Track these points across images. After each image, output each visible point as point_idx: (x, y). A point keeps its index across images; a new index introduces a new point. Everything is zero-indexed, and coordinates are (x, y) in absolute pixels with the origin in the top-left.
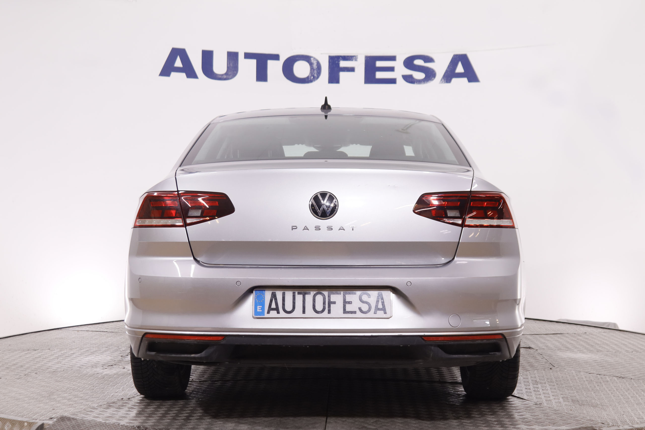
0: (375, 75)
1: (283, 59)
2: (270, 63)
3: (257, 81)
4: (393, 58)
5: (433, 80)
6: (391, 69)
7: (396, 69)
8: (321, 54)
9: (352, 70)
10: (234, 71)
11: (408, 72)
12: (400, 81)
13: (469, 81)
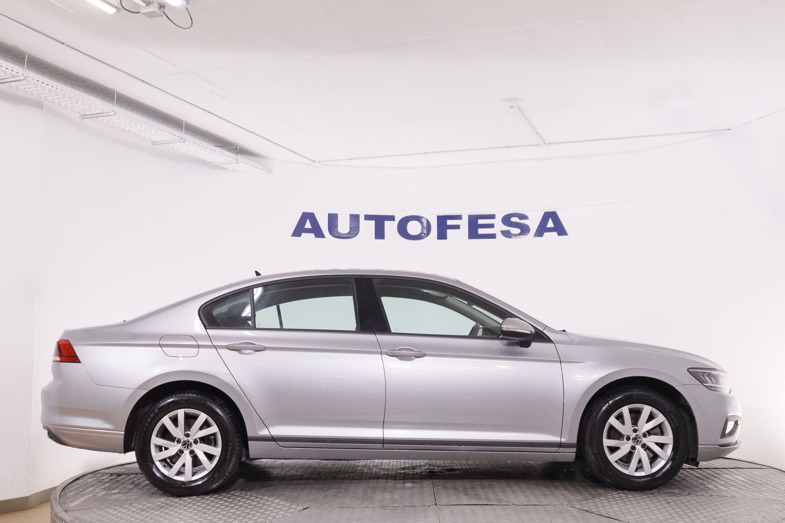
0: (477, 232)
1: (398, 219)
2: (387, 223)
3: (375, 239)
4: (492, 217)
5: (528, 234)
6: (491, 226)
7: (495, 226)
8: (431, 214)
9: (457, 227)
10: (356, 231)
11: (506, 228)
12: (499, 235)
13: (559, 235)
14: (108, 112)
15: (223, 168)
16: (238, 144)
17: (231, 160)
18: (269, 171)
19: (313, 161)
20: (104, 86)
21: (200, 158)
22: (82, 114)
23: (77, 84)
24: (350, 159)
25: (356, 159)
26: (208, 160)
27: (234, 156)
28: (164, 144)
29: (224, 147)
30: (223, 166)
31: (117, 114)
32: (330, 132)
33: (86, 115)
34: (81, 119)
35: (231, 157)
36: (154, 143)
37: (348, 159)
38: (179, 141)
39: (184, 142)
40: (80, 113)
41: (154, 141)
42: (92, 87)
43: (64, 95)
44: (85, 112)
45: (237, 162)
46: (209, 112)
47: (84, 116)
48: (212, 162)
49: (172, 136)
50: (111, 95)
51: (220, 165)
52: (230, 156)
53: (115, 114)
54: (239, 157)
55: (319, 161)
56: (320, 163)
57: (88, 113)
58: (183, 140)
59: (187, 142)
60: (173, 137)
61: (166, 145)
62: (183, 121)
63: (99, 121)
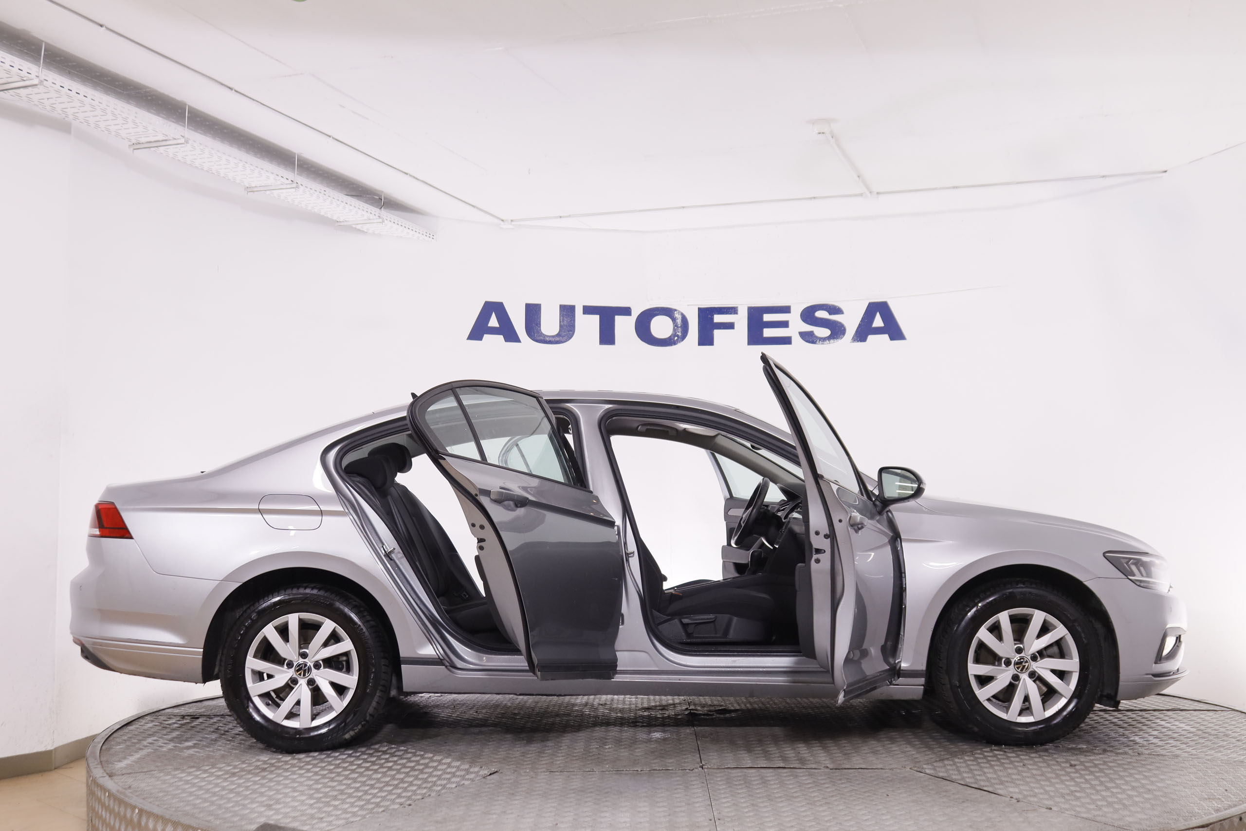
8: (688, 305)
14: (175, 139)
15: (359, 230)
16: (382, 192)
17: (372, 217)
18: (431, 236)
19: (502, 220)
20: (168, 96)
21: (322, 213)
22: (134, 141)
23: (125, 93)
24: (560, 217)
25: (570, 216)
26: (335, 218)
27: (375, 210)
28: (265, 190)
29: (361, 196)
30: (359, 227)
31: (190, 142)
32: (529, 173)
33: (139, 143)
34: (132, 149)
35: (371, 213)
36: (249, 189)
37: (556, 217)
38: (289, 186)
39: (297, 187)
40: (130, 140)
41: (248, 186)
42: (149, 98)
43: (104, 110)
44: (139, 139)
45: (380, 220)
46: (337, 140)
47: (137, 146)
48: (341, 220)
49: (277, 178)
50: (180, 111)
51: (354, 226)
52: (369, 211)
53: (187, 142)
54: (385, 213)
55: (512, 221)
56: (513, 223)
57: (143, 140)
58: (294, 185)
59: (301, 188)
60: (279, 180)
61: (268, 192)
62: (295, 154)
63: (161, 153)
